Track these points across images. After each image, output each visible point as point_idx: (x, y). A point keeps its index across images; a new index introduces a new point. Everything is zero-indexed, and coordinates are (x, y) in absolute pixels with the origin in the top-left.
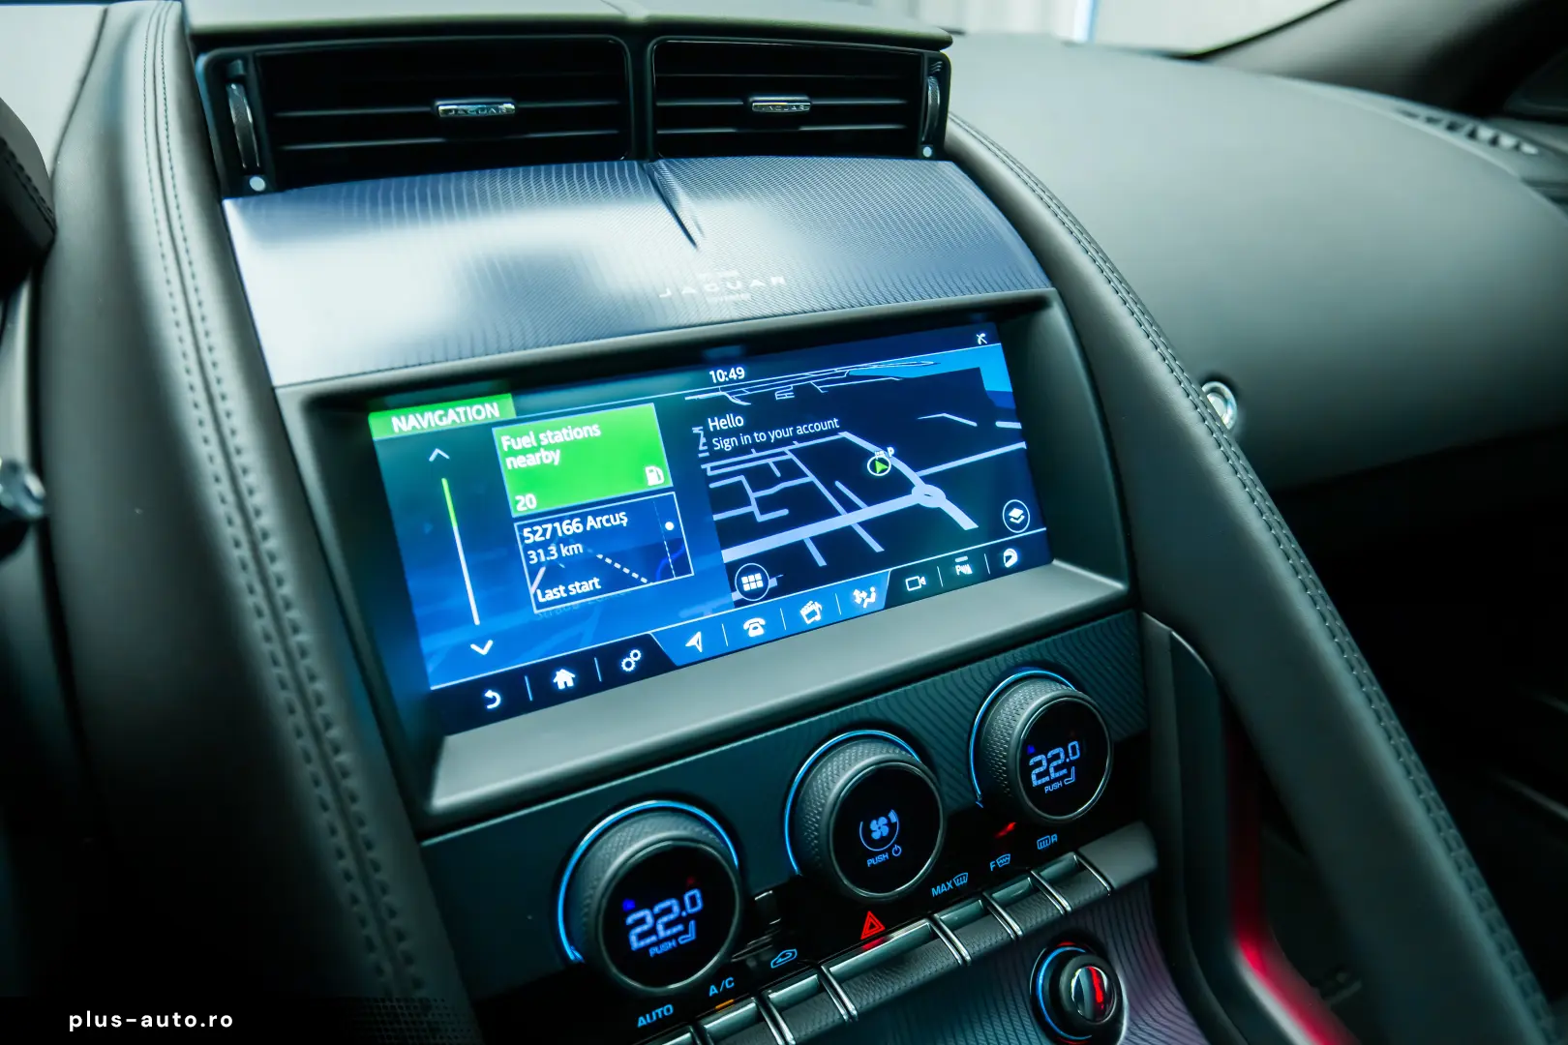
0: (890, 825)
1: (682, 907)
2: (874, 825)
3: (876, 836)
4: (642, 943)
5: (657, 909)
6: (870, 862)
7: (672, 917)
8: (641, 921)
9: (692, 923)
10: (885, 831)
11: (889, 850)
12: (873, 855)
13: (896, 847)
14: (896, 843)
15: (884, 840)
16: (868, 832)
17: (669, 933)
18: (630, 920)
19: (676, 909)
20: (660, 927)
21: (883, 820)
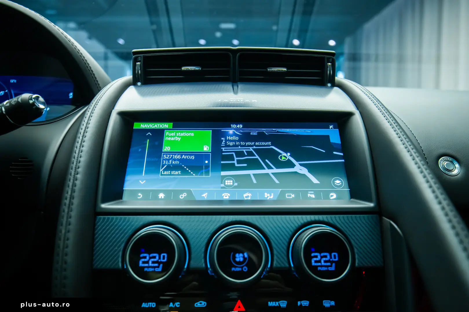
0: (244, 257)
1: (160, 258)
2: (237, 255)
3: (237, 260)
4: (143, 265)
5: (151, 255)
6: (233, 269)
7: (155, 260)
8: (145, 257)
9: (161, 265)
10: (242, 259)
11: (242, 267)
12: (236, 267)
13: (245, 267)
14: (246, 265)
15: (240, 263)
16: (234, 257)
17: (153, 265)
18: (142, 255)
19: (157, 258)
20: (150, 262)
21: (241, 255)
